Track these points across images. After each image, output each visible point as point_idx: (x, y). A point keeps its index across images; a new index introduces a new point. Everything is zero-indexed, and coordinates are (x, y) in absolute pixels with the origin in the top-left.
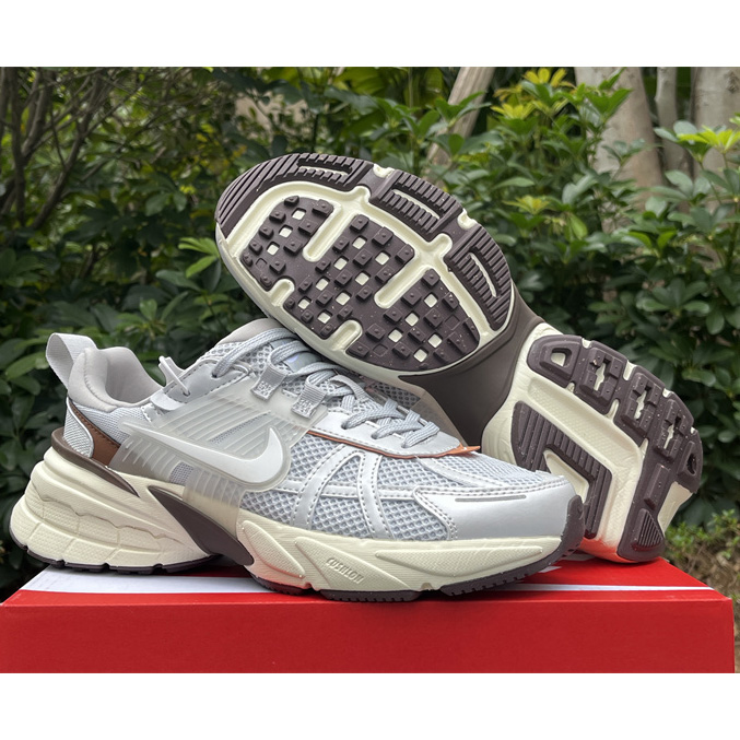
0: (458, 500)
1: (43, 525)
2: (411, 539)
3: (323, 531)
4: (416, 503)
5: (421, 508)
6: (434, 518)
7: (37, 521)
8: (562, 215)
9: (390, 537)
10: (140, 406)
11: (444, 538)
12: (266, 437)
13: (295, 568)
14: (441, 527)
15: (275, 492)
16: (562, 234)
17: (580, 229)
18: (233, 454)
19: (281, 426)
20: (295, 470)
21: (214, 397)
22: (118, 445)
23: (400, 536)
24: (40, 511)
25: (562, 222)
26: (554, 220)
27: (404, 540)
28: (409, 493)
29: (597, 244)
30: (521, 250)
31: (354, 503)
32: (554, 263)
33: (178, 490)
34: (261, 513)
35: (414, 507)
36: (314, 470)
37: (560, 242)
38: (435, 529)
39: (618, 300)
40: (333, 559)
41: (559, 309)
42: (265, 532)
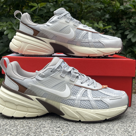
0: (110, 100)
1: (6, 108)
2: (102, 109)
3: (82, 108)
4: (102, 101)
5: (103, 102)
6: (106, 104)
7: (4, 107)
8: (115, 1)
9: (98, 109)
10: (32, 79)
11: (108, 108)
12: (65, 86)
13: (77, 117)
14: (108, 106)
15: (69, 99)
16: (114, 5)
17: (118, 4)
18: (58, 91)
19: (68, 83)
20: (73, 94)
21: (51, 77)
22: (27, 88)
23: (99, 108)
24: (4, 104)
25: (114, 3)
26: (113, 2)
27: (100, 109)
28: (100, 98)
29: (122, 8)
30: (105, 9)
31: (89, 102)
32: (112, 12)
33: (44, 99)
34: (66, 104)
35: (101, 102)
36: (78, 94)
37: (114, 7)
38: (107, 106)
39: (126, 21)
40: (86, 114)
41: (113, 23)
42: (68, 109)
